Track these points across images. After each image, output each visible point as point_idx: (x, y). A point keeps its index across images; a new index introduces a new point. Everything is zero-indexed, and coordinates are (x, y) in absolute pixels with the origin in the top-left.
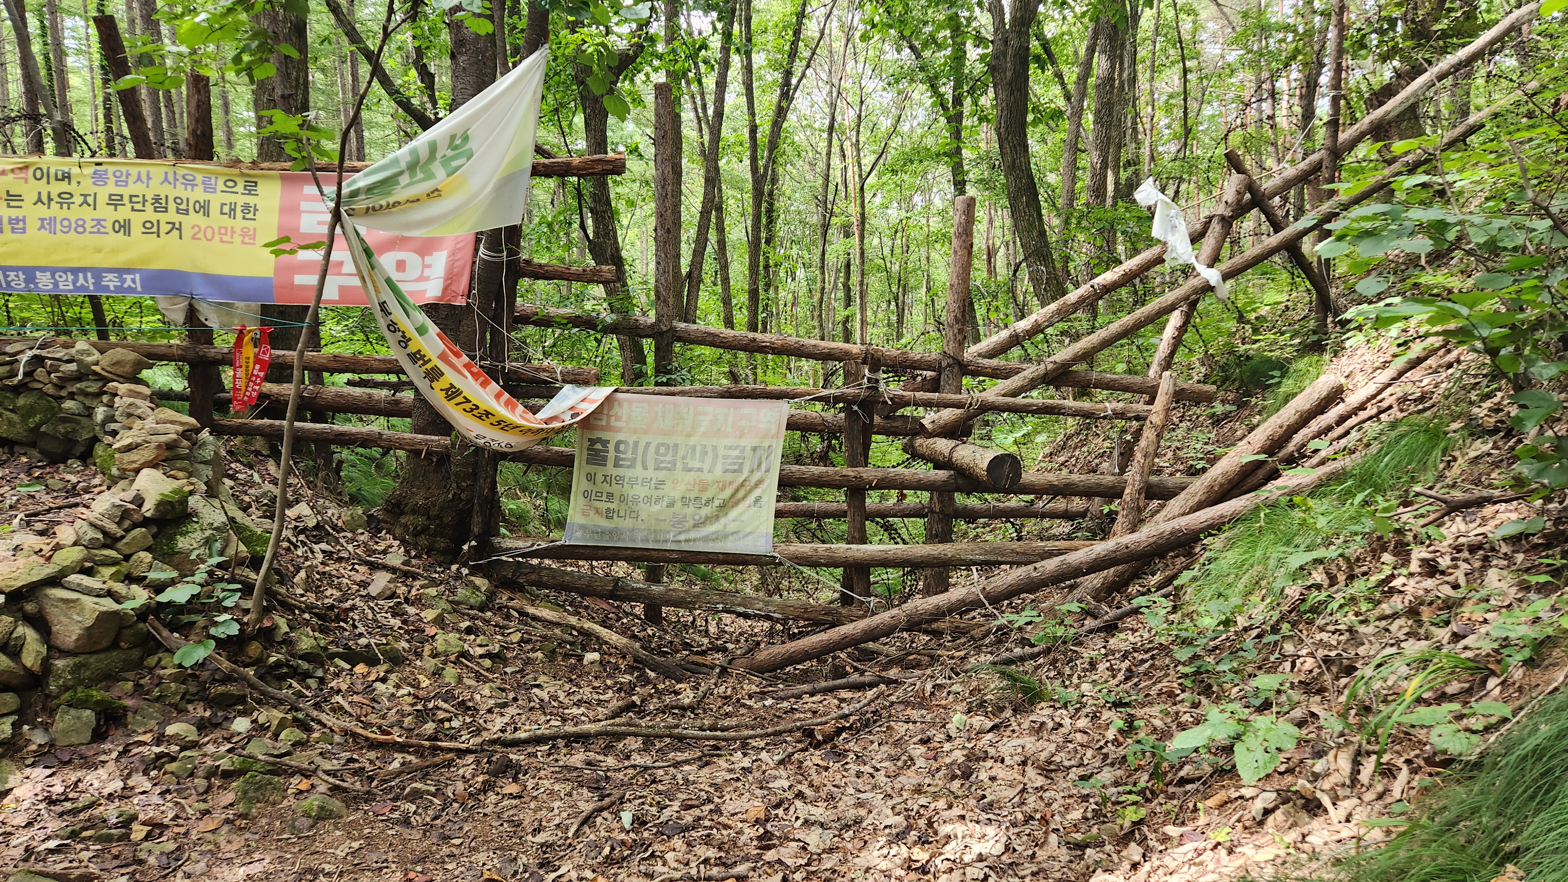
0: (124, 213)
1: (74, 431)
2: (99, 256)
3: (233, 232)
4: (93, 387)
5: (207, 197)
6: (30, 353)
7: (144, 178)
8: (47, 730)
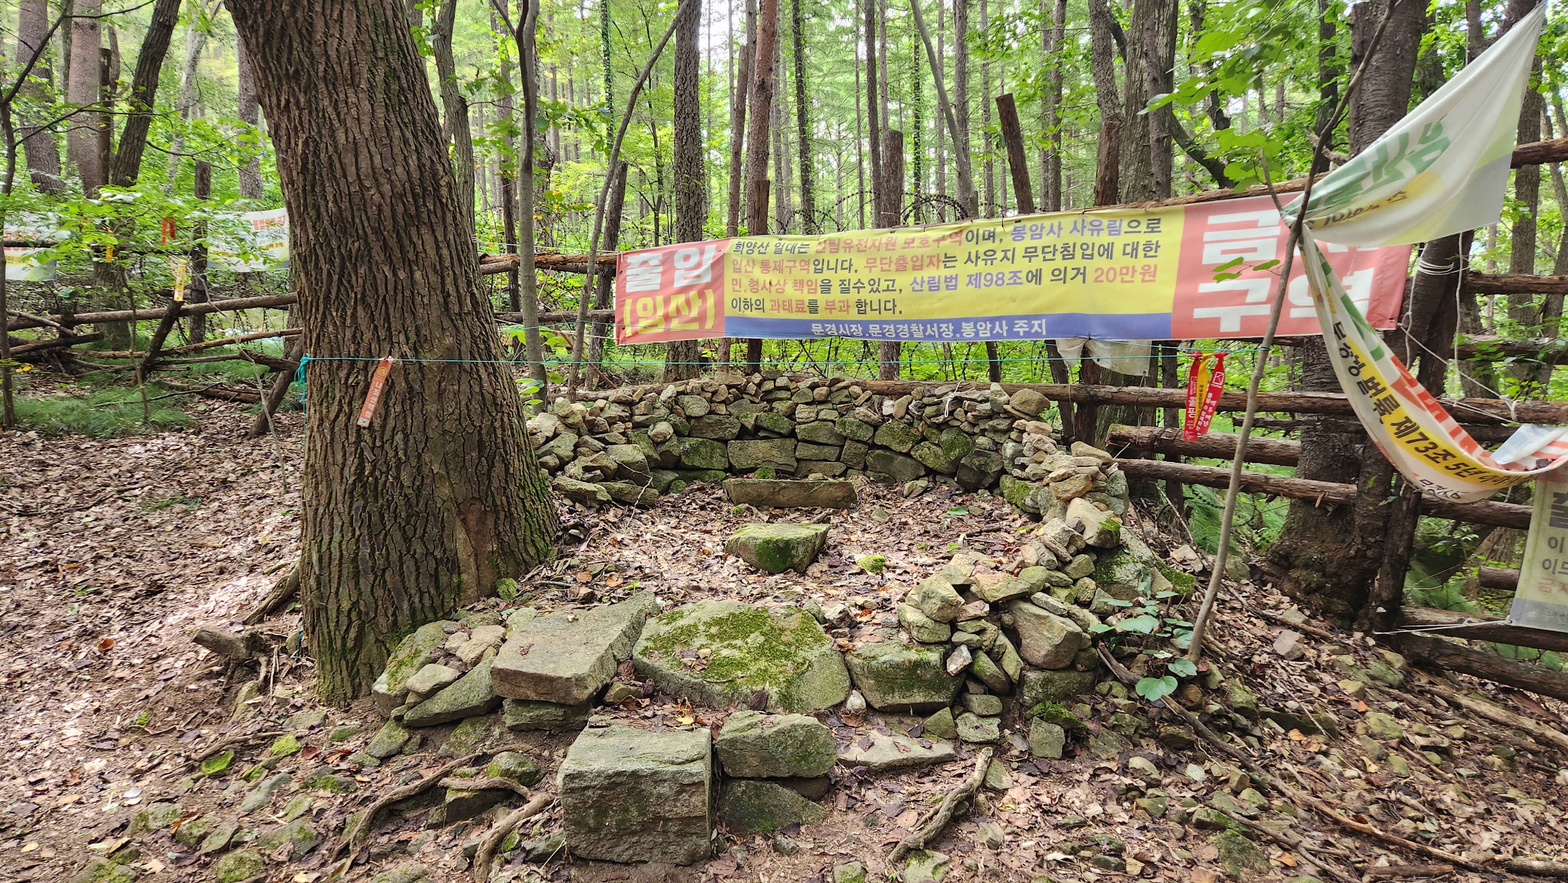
0: (1037, 263)
1: (986, 464)
2: (1014, 305)
3: (1134, 271)
4: (1003, 424)
5: (1111, 239)
6: (952, 395)
7: (1056, 229)
8: (1024, 737)
